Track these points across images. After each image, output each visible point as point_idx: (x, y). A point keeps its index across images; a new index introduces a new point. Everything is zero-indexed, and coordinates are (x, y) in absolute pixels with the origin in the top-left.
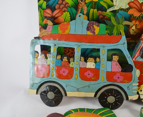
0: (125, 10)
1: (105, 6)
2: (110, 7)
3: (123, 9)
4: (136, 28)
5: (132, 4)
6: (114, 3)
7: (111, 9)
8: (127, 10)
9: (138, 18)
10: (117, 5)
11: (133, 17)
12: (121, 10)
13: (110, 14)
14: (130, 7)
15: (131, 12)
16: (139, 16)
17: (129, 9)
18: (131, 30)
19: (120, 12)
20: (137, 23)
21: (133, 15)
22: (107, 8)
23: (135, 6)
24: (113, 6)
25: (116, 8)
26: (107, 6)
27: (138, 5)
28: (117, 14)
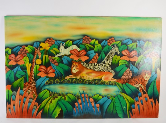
0: (68, 56)
1: (54, 53)
2: (57, 53)
3: (67, 55)
4: (76, 68)
5: (72, 52)
6: (60, 51)
7: (58, 55)
8: (69, 56)
9: (77, 61)
10: (62, 52)
11: (74, 61)
12: (65, 55)
13: (57, 58)
14: (72, 54)
15: (72, 57)
16: (78, 60)
17: (71, 55)
18: (72, 69)
19: (64, 57)
20: (77, 64)
21: (73, 59)
22: (55, 54)
23: (75, 53)
24: (60, 53)
25: (62, 54)
26: (55, 53)
27: (77, 52)
28: (63, 59)
